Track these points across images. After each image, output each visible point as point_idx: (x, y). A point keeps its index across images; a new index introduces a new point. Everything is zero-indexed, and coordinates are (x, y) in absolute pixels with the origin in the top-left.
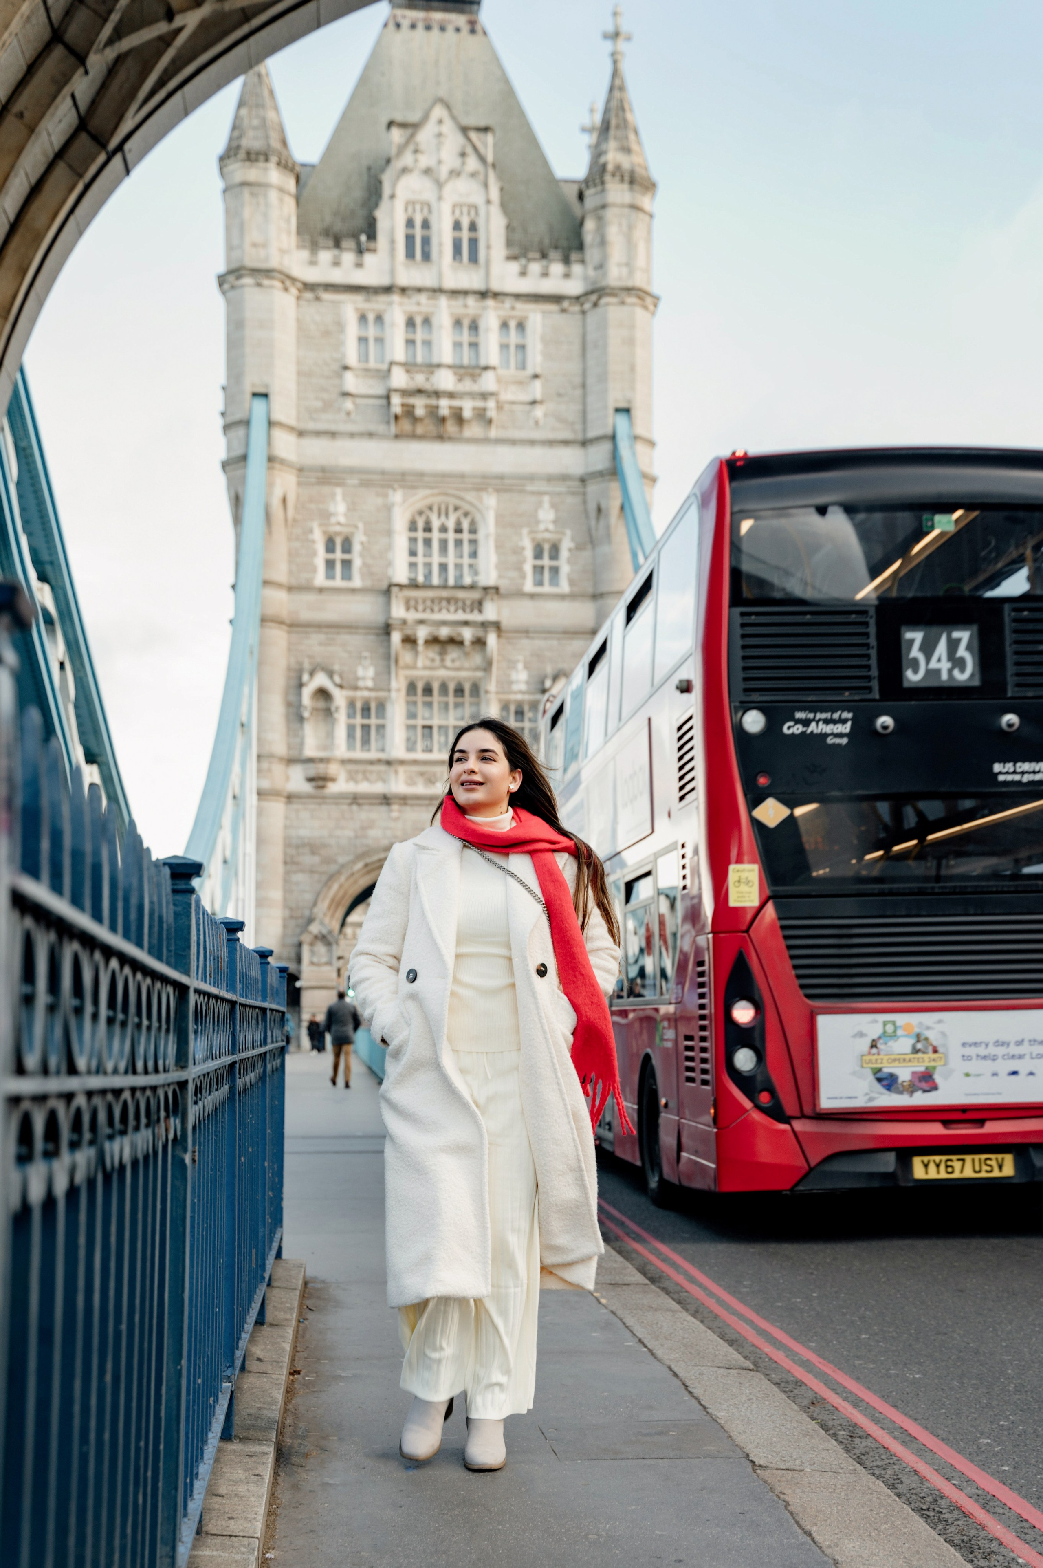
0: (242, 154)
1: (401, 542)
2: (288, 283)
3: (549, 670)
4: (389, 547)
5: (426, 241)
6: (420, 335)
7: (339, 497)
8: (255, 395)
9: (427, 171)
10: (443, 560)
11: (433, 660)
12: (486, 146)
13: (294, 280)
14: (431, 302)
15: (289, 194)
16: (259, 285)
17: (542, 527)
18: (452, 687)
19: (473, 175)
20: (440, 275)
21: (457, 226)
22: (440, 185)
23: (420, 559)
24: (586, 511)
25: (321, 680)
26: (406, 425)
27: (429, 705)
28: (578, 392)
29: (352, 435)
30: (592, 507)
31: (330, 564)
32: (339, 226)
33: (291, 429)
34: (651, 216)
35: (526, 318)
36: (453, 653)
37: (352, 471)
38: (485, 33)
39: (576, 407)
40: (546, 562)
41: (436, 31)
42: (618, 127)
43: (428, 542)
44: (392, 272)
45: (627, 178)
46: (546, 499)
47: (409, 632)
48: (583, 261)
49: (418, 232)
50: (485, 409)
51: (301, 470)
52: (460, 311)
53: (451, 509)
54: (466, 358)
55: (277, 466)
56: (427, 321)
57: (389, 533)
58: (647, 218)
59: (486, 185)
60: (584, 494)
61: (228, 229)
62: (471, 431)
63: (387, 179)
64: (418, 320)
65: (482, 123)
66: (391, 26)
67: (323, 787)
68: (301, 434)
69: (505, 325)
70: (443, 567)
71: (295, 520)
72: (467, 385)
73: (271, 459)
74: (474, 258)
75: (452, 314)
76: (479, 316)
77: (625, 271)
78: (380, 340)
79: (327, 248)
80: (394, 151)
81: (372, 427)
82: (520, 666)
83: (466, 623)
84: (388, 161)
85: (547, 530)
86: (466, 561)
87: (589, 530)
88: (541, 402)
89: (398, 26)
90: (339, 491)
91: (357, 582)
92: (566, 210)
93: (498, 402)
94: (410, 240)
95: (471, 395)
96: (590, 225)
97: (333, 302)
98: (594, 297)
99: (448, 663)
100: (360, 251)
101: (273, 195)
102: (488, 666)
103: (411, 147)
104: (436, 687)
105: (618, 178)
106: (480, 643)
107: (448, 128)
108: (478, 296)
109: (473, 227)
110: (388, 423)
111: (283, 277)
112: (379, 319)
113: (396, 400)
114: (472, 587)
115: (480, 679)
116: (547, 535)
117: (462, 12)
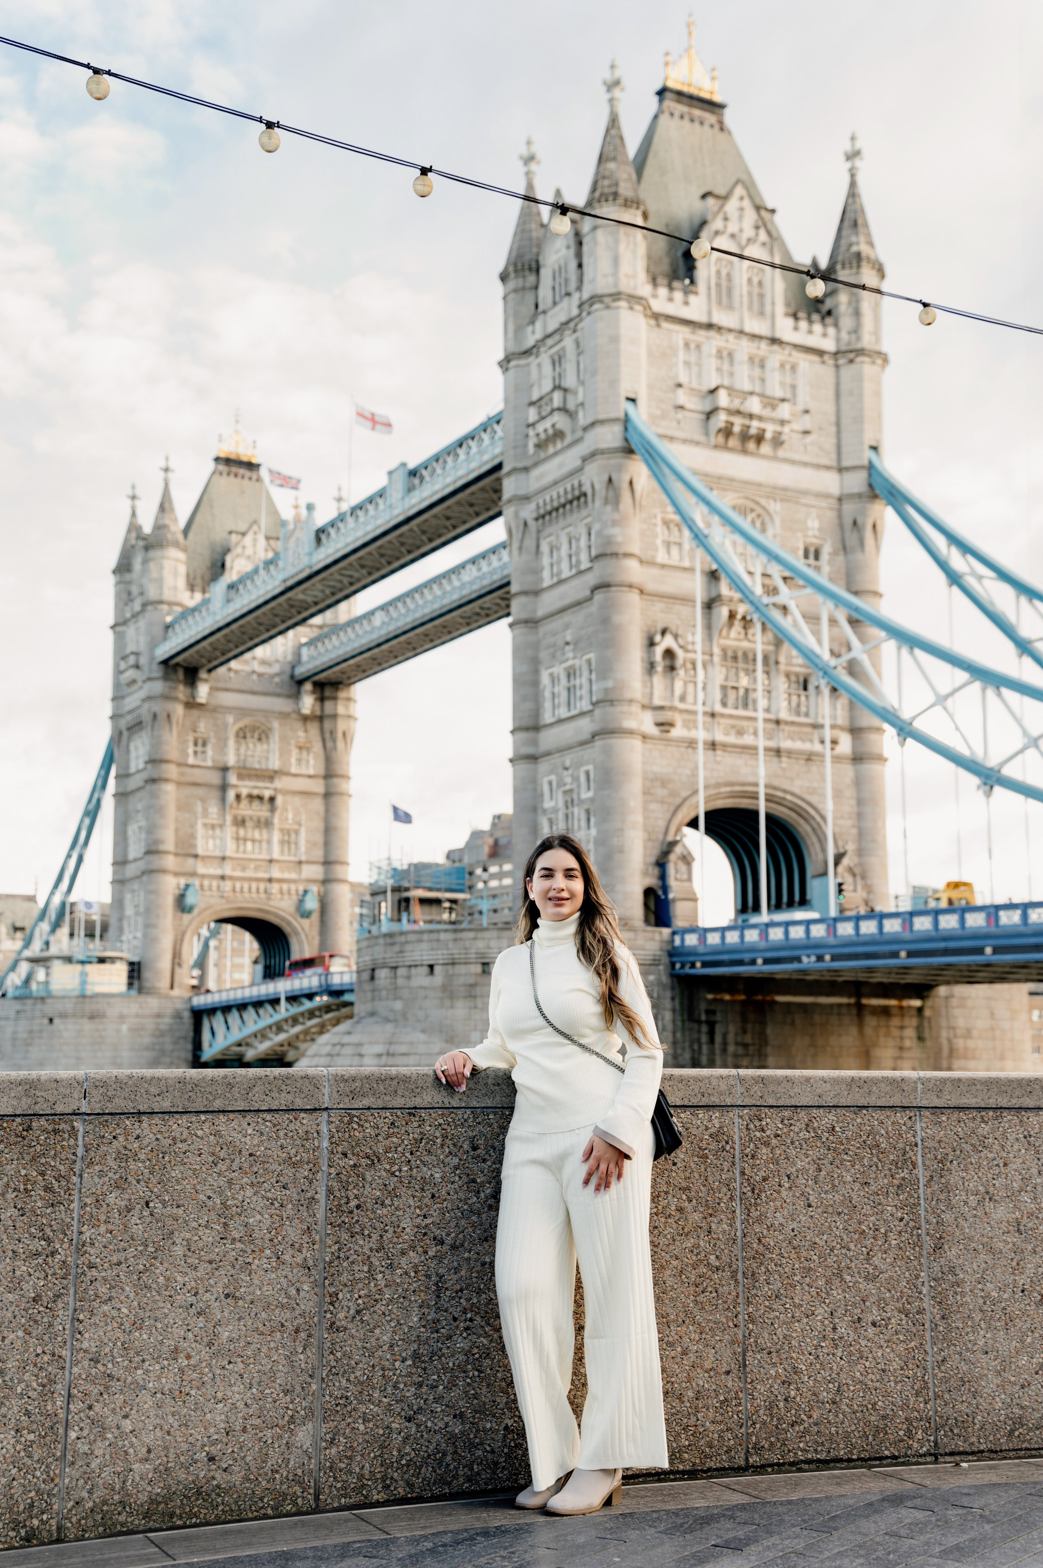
2: (645, 309)
5: (730, 292)
6: (725, 365)
8: (627, 399)
9: (733, 236)
12: (771, 222)
13: (648, 308)
14: (735, 340)
16: (631, 308)
17: (810, 533)
19: (764, 244)
20: (742, 322)
22: (742, 248)
24: (843, 525)
25: (668, 642)
26: (722, 439)
28: (833, 429)
29: (685, 441)
30: (848, 522)
31: (668, 546)
35: (797, 364)
36: (752, 629)
38: (729, 133)
39: (833, 441)
40: (812, 561)
41: (697, 125)
44: (710, 313)
45: (873, 264)
46: (814, 511)
47: (731, 607)
48: (837, 325)
49: (724, 283)
50: (780, 433)
52: (754, 351)
53: (748, 511)
54: (758, 390)
56: (730, 355)
59: (772, 254)
60: (841, 510)
62: (765, 449)
64: (726, 354)
65: (770, 205)
67: (668, 731)
69: (783, 367)
72: (769, 412)
74: (762, 311)
75: (749, 353)
76: (767, 357)
77: (874, 338)
78: (699, 365)
79: (664, 286)
80: (709, 215)
81: (695, 436)
84: (704, 224)
85: (814, 536)
87: (843, 541)
88: (811, 433)
89: (672, 115)
93: (790, 430)
95: (773, 420)
97: (669, 330)
98: (851, 356)
99: (750, 636)
103: (721, 216)
104: (741, 655)
107: (747, 204)
108: (768, 341)
109: (762, 286)
110: (709, 435)
112: (698, 347)
113: (719, 417)
115: (771, 652)
116: (813, 540)
117: (713, 112)
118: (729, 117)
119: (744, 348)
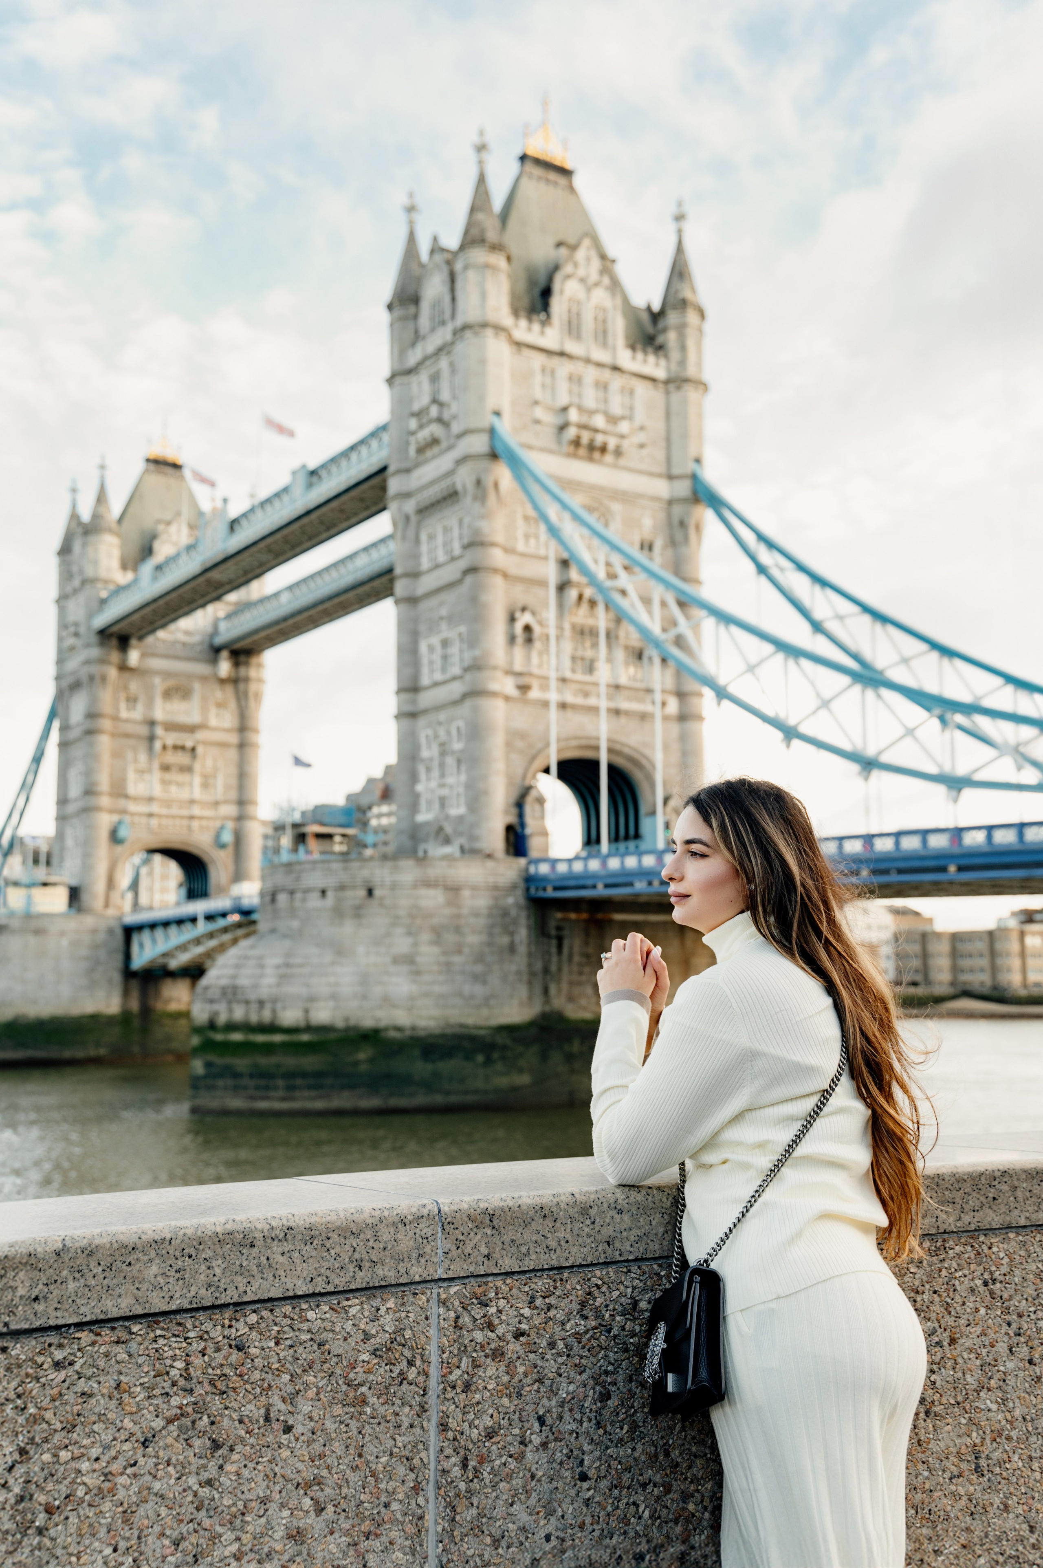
0: (486, 245)
2: (507, 338)
5: (579, 327)
6: (576, 388)
8: (493, 412)
9: (581, 280)
12: (614, 270)
13: (510, 336)
14: (583, 367)
16: (496, 336)
17: (645, 530)
19: (607, 288)
20: (589, 350)
21: (596, 320)
22: (588, 290)
24: (671, 523)
25: (525, 618)
26: (572, 449)
28: (664, 443)
29: (541, 449)
30: (676, 520)
31: (527, 537)
34: (705, 335)
35: (635, 389)
38: (578, 195)
39: (664, 453)
44: (562, 342)
46: (649, 511)
48: (667, 358)
49: (574, 319)
50: (620, 446)
52: (599, 377)
53: (594, 509)
56: (579, 380)
58: (703, 336)
59: (612, 296)
60: (670, 512)
62: (609, 458)
63: (557, 279)
64: (576, 378)
66: (522, 175)
67: (526, 693)
69: (623, 392)
71: (507, 503)
72: (610, 427)
74: (606, 342)
75: (594, 377)
76: (610, 382)
77: (697, 370)
78: (553, 385)
79: (524, 318)
80: (561, 261)
81: (551, 446)
84: (559, 268)
85: (648, 532)
87: (672, 537)
88: (646, 446)
89: (530, 178)
93: (629, 442)
94: (569, 322)
95: (614, 435)
97: (529, 357)
98: (676, 383)
100: (542, 322)
101: (499, 276)
103: (571, 263)
108: (609, 369)
109: (605, 323)
110: (560, 444)
111: (505, 333)
112: (553, 372)
113: (570, 430)
117: (563, 177)
118: (578, 181)
119: (591, 374)
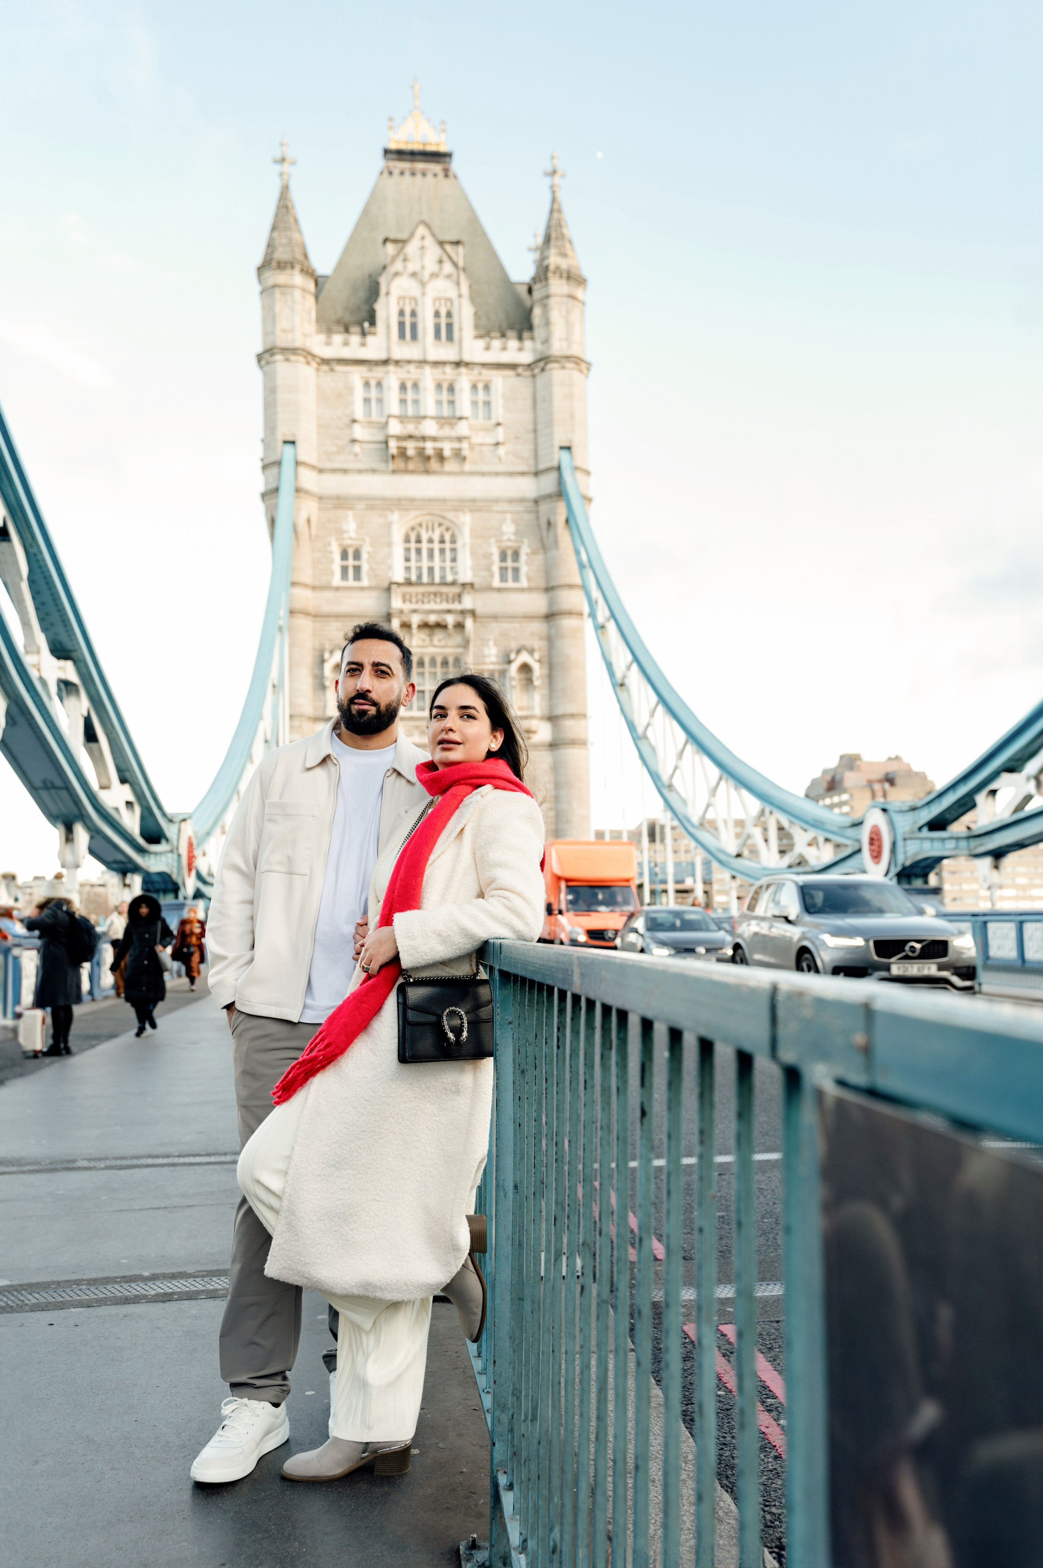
0: (274, 264)
1: (398, 551)
2: (310, 358)
3: (514, 645)
4: (390, 555)
5: (414, 327)
6: (410, 395)
7: (350, 518)
8: (285, 442)
9: (414, 275)
10: (431, 564)
11: (424, 641)
12: (457, 253)
13: (314, 356)
14: (419, 370)
15: (309, 293)
16: (287, 360)
17: (505, 537)
18: (439, 660)
19: (449, 276)
20: (425, 351)
21: (437, 314)
22: (423, 284)
23: (413, 564)
24: (539, 526)
26: (400, 464)
27: (422, 674)
28: (531, 436)
29: (360, 471)
30: (543, 521)
31: (344, 570)
32: (347, 318)
33: (313, 467)
34: (583, 304)
35: (491, 381)
36: (439, 635)
37: (360, 498)
38: (455, 177)
39: (530, 447)
40: (509, 563)
41: (419, 177)
42: (557, 238)
43: (419, 551)
44: (389, 349)
45: (565, 275)
46: (509, 516)
47: (405, 619)
48: (532, 338)
49: (408, 320)
50: (460, 450)
51: (321, 498)
52: (441, 377)
53: (436, 525)
54: (446, 411)
55: (302, 495)
56: (415, 386)
57: (390, 544)
58: (580, 305)
59: (458, 284)
60: (537, 512)
61: (264, 320)
62: (450, 466)
63: (383, 281)
64: (409, 385)
65: (454, 238)
66: (386, 174)
68: (321, 471)
69: (474, 387)
70: (431, 570)
71: (317, 536)
72: (447, 432)
73: (298, 490)
74: (450, 338)
75: (434, 379)
76: (455, 380)
77: (565, 344)
78: (380, 401)
79: (338, 332)
80: (389, 260)
81: (375, 465)
82: (491, 643)
83: (449, 611)
84: (384, 268)
85: (509, 540)
86: (448, 564)
87: (542, 540)
88: (503, 444)
89: (391, 173)
90: (350, 513)
91: (365, 582)
92: (519, 302)
93: (470, 444)
94: (401, 325)
95: (450, 439)
96: (537, 312)
97: (344, 372)
98: (541, 364)
99: (436, 642)
100: (364, 334)
101: (297, 293)
102: (466, 644)
103: (401, 257)
104: (427, 661)
105: (558, 275)
106: (460, 626)
107: (429, 242)
108: (453, 365)
109: (449, 315)
110: (387, 461)
111: (306, 354)
112: (379, 384)
113: (393, 444)
114: (454, 583)
115: (460, 654)
116: (510, 544)
117: (438, 162)
118: (456, 163)
119: (428, 377)
